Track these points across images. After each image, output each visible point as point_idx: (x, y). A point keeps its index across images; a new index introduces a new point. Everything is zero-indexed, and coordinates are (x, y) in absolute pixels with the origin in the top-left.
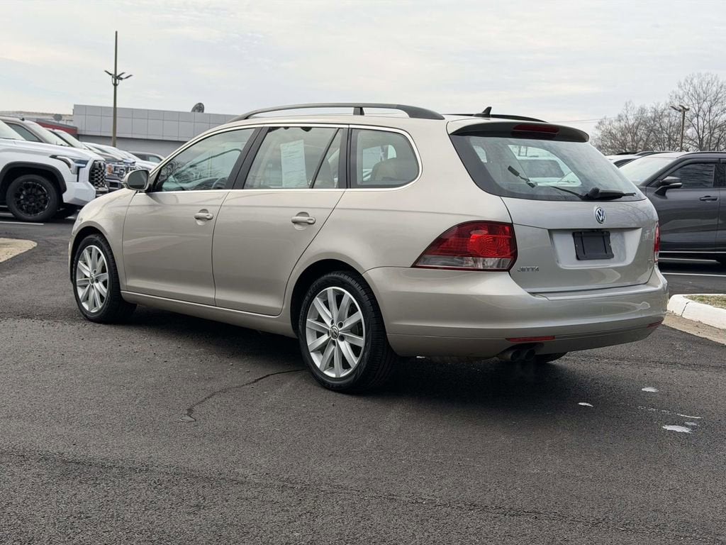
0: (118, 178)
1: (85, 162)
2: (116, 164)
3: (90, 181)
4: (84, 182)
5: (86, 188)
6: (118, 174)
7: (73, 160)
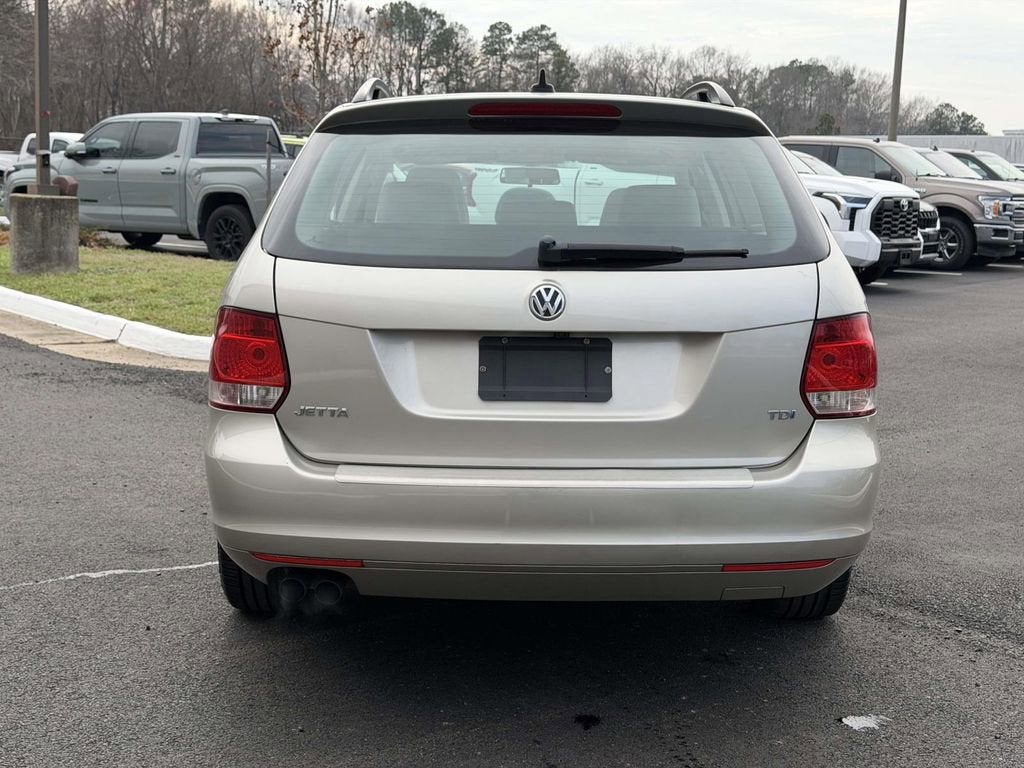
0: (1009, 222)
1: (867, 201)
2: (1008, 201)
3: (871, 229)
4: (862, 230)
5: (864, 239)
6: (1011, 217)
7: (845, 198)
